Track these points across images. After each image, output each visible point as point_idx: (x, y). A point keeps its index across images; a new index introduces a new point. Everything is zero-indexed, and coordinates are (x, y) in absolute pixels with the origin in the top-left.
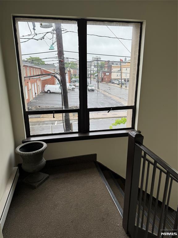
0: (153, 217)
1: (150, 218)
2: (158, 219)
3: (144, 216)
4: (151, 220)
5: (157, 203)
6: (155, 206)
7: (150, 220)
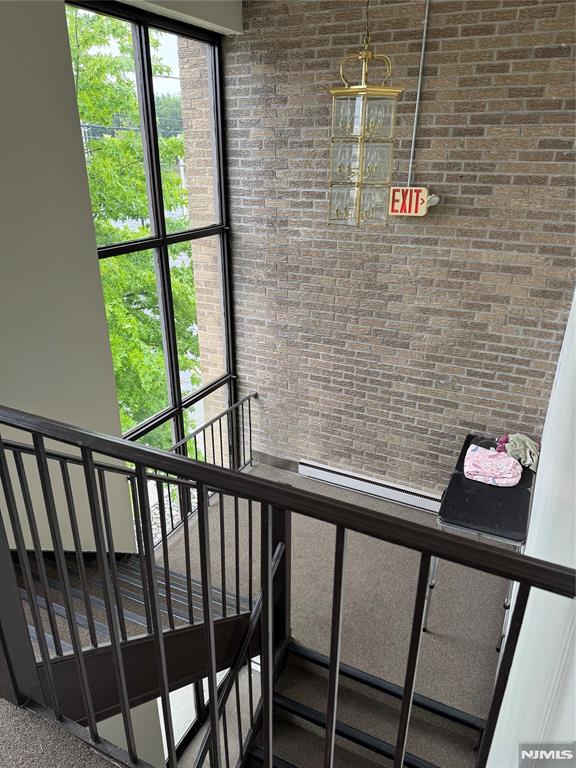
0: (84, 604)
1: (76, 613)
2: (98, 603)
3: (57, 618)
4: (81, 618)
5: (82, 561)
6: (78, 574)
7: (78, 620)
